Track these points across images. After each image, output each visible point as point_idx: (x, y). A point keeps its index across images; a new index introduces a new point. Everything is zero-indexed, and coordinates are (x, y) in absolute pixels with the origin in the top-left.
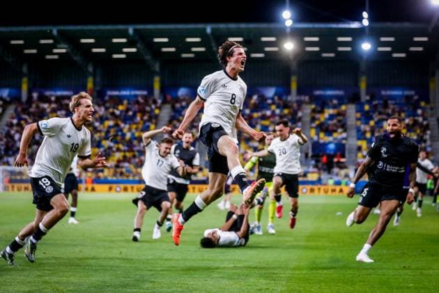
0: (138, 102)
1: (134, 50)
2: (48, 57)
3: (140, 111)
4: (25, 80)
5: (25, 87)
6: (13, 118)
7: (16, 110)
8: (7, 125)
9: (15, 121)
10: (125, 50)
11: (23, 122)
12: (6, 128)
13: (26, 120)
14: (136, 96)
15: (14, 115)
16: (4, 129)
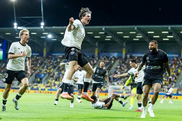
0: (174, 60)
1: (172, 37)
2: (134, 39)
3: (174, 64)
4: (124, 49)
5: (124, 52)
6: (118, 66)
7: (119, 62)
8: (115, 68)
9: (119, 67)
10: (168, 37)
11: (122, 67)
12: (115, 70)
13: (123, 66)
14: (173, 57)
15: (119, 64)
16: (114, 70)
